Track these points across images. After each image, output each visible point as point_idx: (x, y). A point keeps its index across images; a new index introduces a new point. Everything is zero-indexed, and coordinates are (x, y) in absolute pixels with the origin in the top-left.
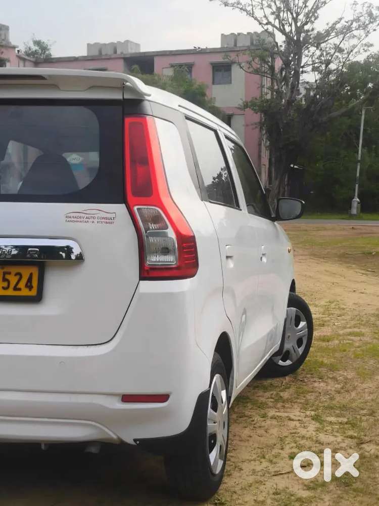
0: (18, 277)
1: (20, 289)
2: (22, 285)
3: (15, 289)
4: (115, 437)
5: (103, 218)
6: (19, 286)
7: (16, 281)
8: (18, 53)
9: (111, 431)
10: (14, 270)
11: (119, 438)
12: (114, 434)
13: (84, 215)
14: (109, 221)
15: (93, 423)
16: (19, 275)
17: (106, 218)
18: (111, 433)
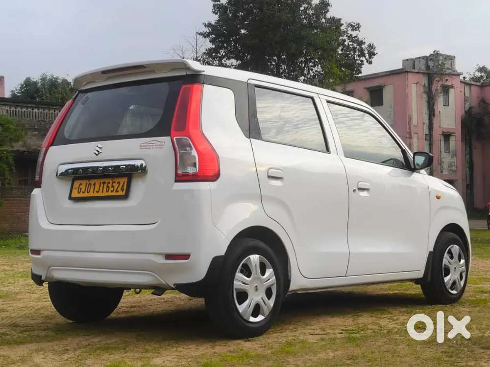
0: (118, 184)
1: (118, 191)
2: (119, 189)
3: (117, 191)
4: (164, 282)
5: (158, 145)
6: (118, 190)
7: (117, 186)
8: (464, 79)
9: (162, 279)
10: (117, 180)
11: (166, 283)
12: (164, 280)
13: (149, 144)
14: (161, 147)
15: (151, 273)
16: (119, 183)
17: (160, 145)
18: (162, 281)
